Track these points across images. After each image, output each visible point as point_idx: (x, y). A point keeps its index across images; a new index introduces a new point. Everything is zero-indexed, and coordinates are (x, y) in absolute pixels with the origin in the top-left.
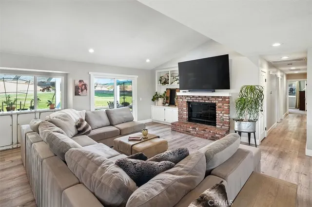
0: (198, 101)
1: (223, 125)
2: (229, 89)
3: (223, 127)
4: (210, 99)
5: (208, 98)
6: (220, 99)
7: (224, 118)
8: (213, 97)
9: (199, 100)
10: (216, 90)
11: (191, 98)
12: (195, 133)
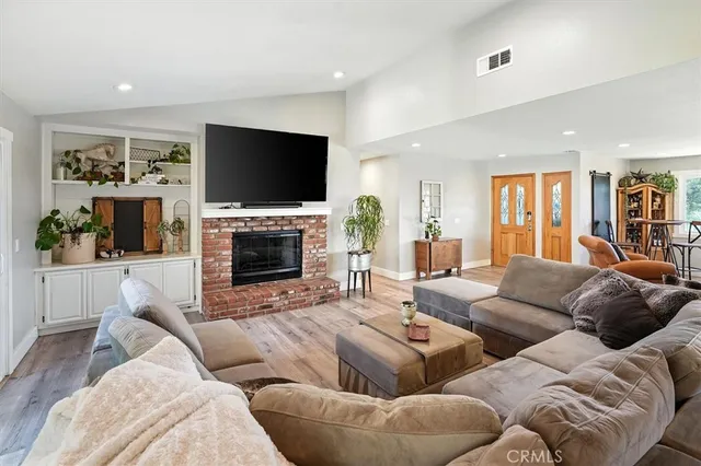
0: (265, 229)
1: (317, 271)
2: (325, 200)
3: (317, 274)
4: (295, 222)
5: (289, 220)
6: (313, 221)
7: (319, 256)
8: (299, 217)
9: (267, 226)
10: (303, 203)
11: (246, 222)
12: (286, 302)
